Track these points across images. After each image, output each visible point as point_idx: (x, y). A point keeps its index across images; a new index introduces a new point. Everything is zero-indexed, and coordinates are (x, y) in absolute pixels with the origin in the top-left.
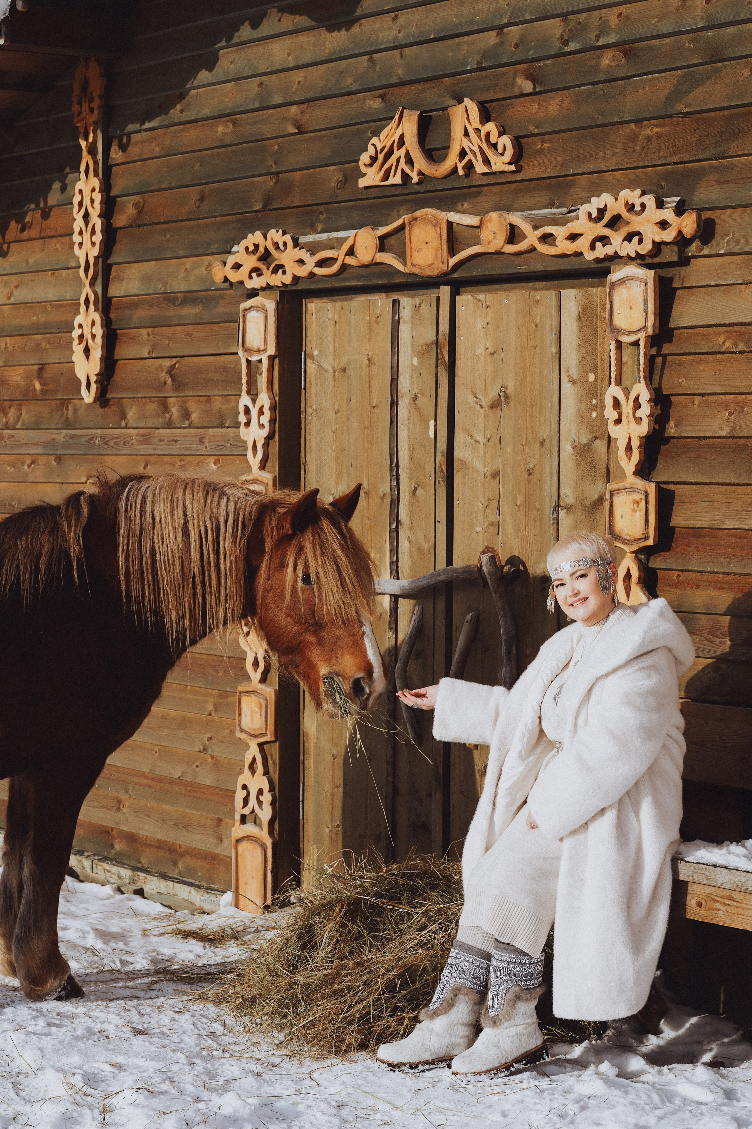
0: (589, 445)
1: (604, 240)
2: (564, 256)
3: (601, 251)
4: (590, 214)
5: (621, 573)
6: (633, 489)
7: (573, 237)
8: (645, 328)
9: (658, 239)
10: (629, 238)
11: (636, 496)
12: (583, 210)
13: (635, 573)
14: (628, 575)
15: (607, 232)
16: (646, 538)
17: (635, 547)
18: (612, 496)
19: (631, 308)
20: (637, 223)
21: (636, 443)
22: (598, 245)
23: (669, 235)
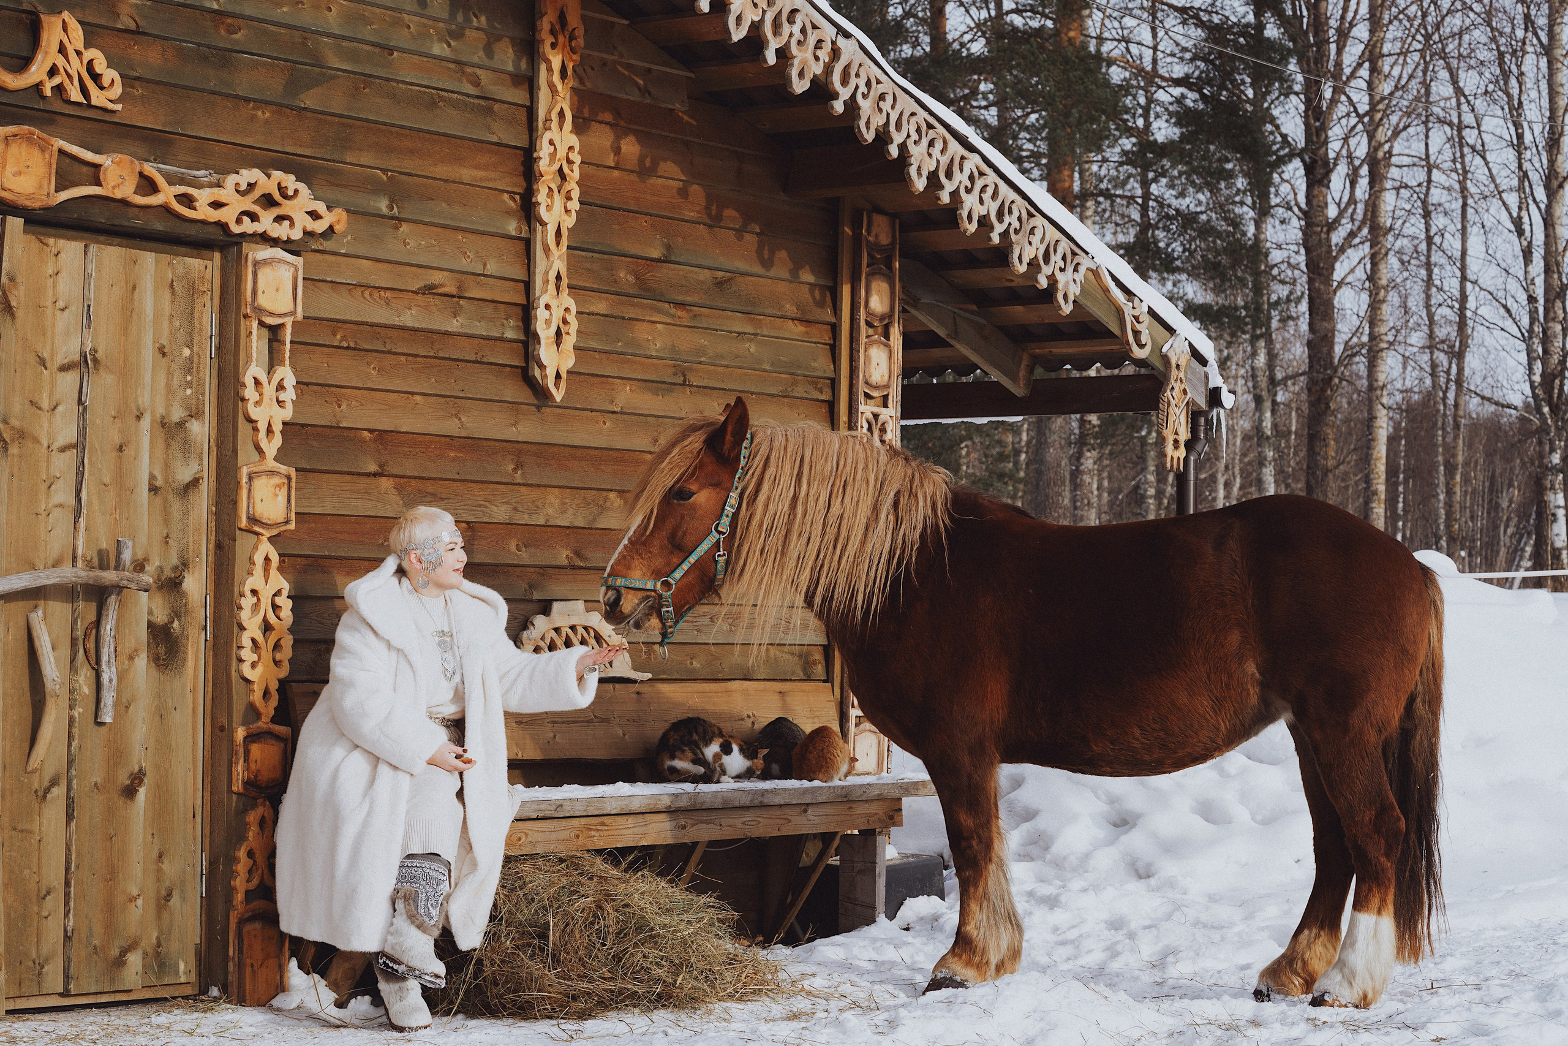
0: (181, 424)
1: (254, 217)
2: (203, 222)
3: (248, 227)
4: (237, 184)
5: (259, 558)
6: (272, 473)
7: (217, 205)
8: (293, 313)
9: (309, 229)
10: (279, 219)
11: (277, 480)
12: (231, 180)
13: (275, 558)
14: (267, 559)
15: (256, 209)
16: (287, 522)
17: (275, 532)
18: (250, 479)
19: (277, 290)
20: (287, 208)
21: (277, 427)
22: (246, 219)
23: (320, 227)
